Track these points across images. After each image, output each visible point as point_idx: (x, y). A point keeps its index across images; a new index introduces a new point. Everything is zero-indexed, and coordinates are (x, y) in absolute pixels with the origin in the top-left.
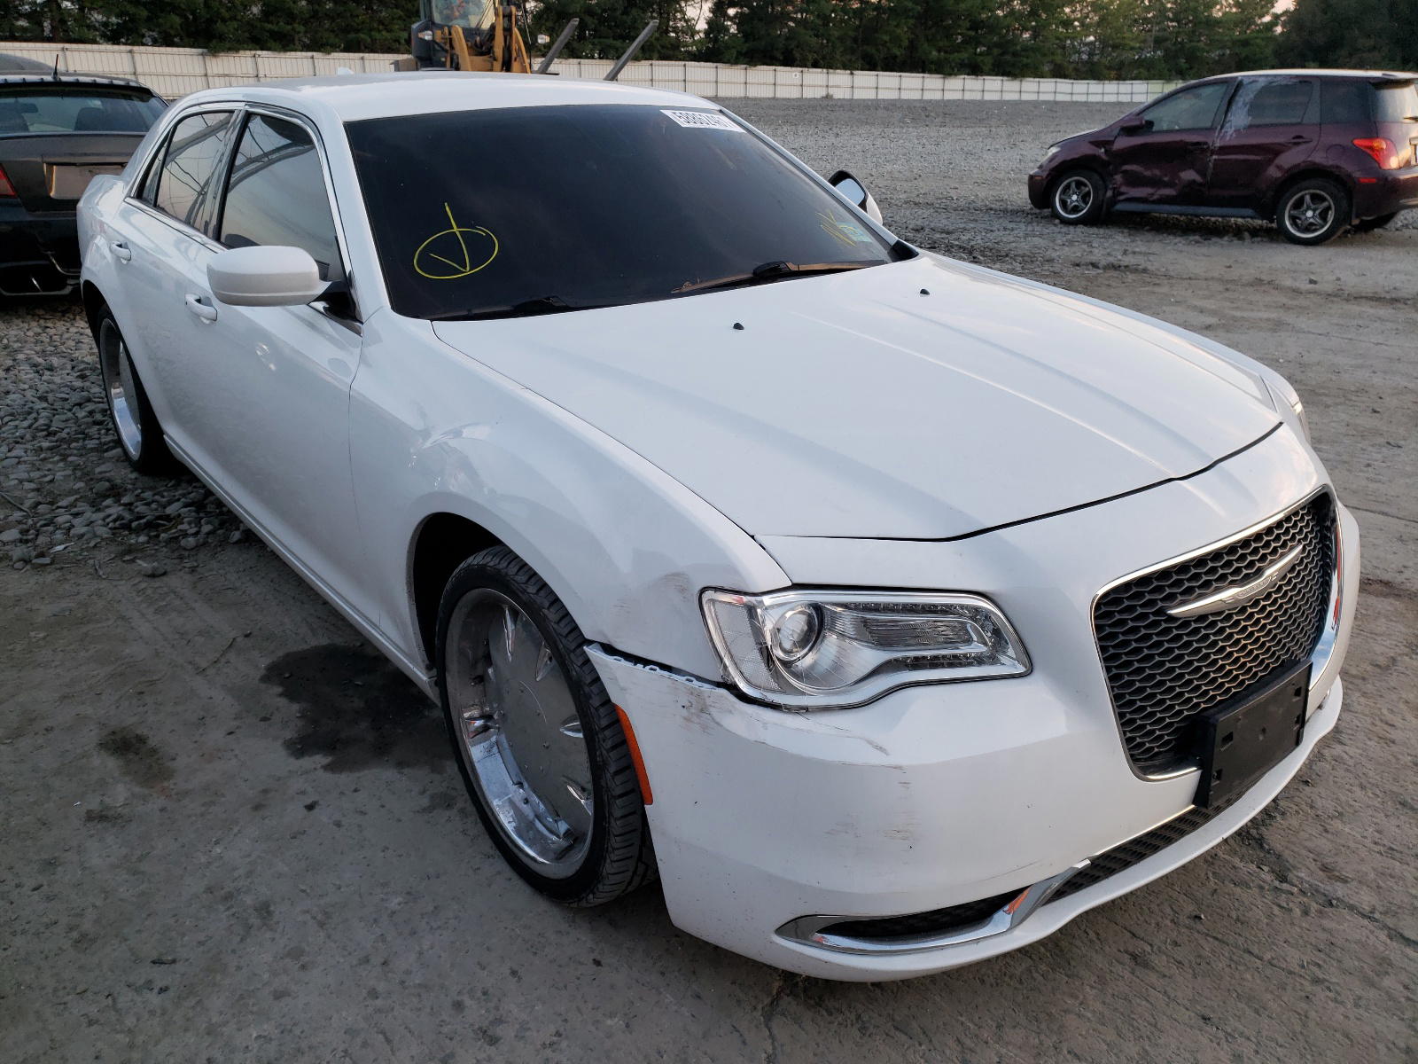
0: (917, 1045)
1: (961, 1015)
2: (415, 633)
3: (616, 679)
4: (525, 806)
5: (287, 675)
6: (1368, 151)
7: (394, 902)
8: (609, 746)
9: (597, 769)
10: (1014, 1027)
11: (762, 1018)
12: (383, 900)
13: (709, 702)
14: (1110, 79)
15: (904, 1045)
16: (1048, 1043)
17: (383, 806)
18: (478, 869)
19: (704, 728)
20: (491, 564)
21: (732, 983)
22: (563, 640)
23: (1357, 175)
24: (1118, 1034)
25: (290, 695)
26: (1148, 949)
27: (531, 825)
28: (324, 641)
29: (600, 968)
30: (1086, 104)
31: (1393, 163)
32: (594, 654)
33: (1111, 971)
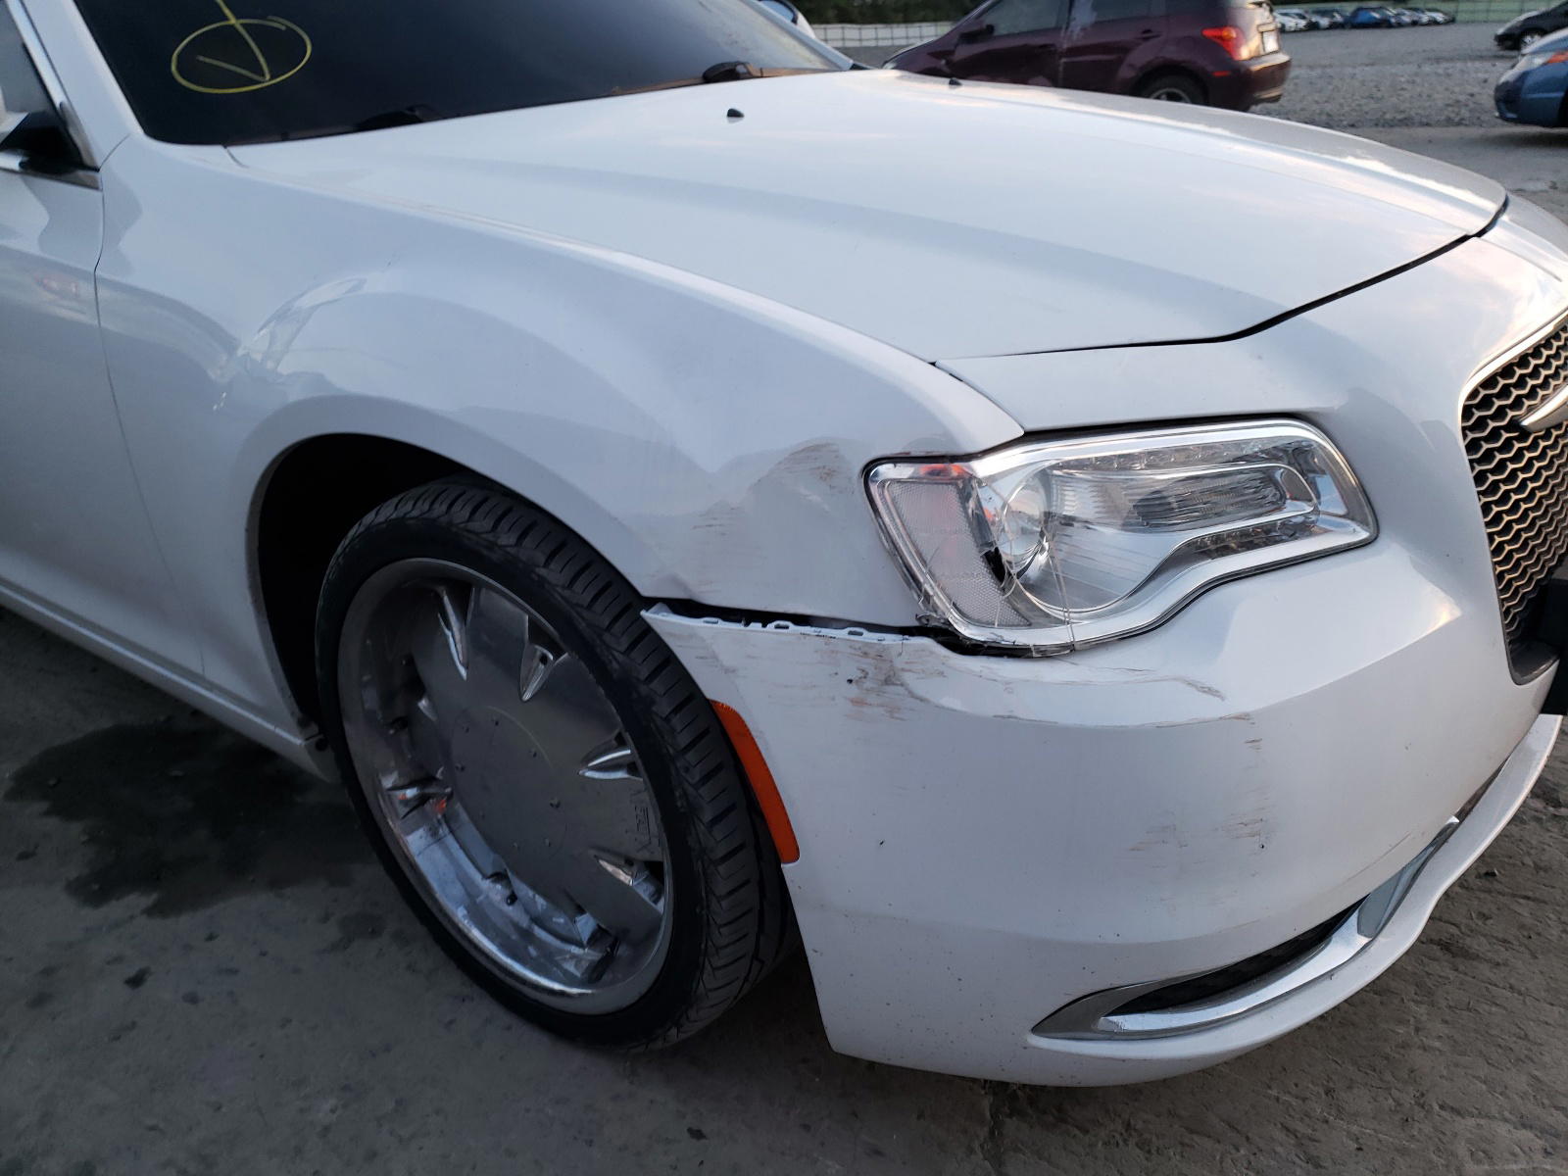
0: (1233, 1151)
1: (1270, 1088)
2: (272, 670)
3: (715, 657)
4: (511, 908)
5: (52, 782)
6: (1219, 41)
7: (324, 1110)
8: (697, 778)
9: (675, 820)
10: (1350, 1088)
11: (987, 1163)
12: (302, 1111)
13: (899, 663)
14: (899, 22)
15: (1214, 1157)
16: (1408, 1099)
17: (264, 954)
18: (451, 1022)
19: (893, 711)
20: (415, 513)
21: (919, 1118)
22: (585, 614)
23: (1210, 68)
24: (1488, 1063)
25: (64, 809)
26: (1453, 930)
27: (527, 935)
28: (105, 723)
29: (703, 1141)
30: (876, 48)
31: (1244, 53)
32: (660, 620)
33: (1428, 974)
